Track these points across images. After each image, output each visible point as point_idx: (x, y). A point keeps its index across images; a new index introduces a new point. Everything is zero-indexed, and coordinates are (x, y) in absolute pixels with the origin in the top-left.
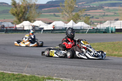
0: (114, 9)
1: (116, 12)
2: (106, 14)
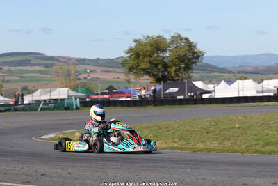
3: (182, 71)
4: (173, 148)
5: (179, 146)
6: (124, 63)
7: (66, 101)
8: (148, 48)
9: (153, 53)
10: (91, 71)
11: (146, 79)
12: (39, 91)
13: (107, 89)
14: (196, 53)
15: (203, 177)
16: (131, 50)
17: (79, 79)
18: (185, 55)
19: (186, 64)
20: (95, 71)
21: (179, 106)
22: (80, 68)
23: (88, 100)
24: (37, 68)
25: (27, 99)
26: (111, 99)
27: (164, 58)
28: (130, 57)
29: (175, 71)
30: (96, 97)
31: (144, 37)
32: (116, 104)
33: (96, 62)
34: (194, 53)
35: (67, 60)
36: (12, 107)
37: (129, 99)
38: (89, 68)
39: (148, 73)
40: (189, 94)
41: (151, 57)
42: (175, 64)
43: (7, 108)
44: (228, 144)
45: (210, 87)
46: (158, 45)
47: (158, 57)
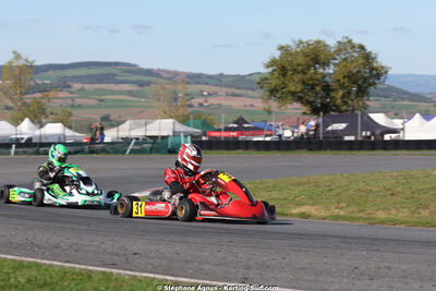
0: (98, 89)
1: (103, 97)
2: (78, 102)
3: (353, 97)
4: (337, 218)
5: (348, 215)
6: (262, 81)
7: (170, 140)
8: (301, 60)
9: (309, 67)
10: (209, 94)
11: (296, 108)
12: (128, 122)
13: (235, 123)
14: (376, 69)
15: (387, 265)
16: (273, 63)
17: (191, 106)
18: (358, 72)
19: (359, 87)
20: (215, 94)
21: (347, 152)
22: (193, 88)
23: (204, 138)
24: (126, 87)
25: (110, 135)
26: (241, 138)
27: (325, 76)
28: (272, 73)
29: (342, 97)
30: (217, 134)
31: (294, 42)
32: (248, 145)
33: (219, 80)
34: (372, 69)
35: (173, 76)
36: (86, 147)
37: (268, 139)
38: (206, 89)
39: (300, 99)
40: (364, 134)
41: (305, 73)
42: (342, 86)
43: (78, 148)
44: (425, 213)
45: (397, 123)
46: (316, 55)
47: (316, 73)
